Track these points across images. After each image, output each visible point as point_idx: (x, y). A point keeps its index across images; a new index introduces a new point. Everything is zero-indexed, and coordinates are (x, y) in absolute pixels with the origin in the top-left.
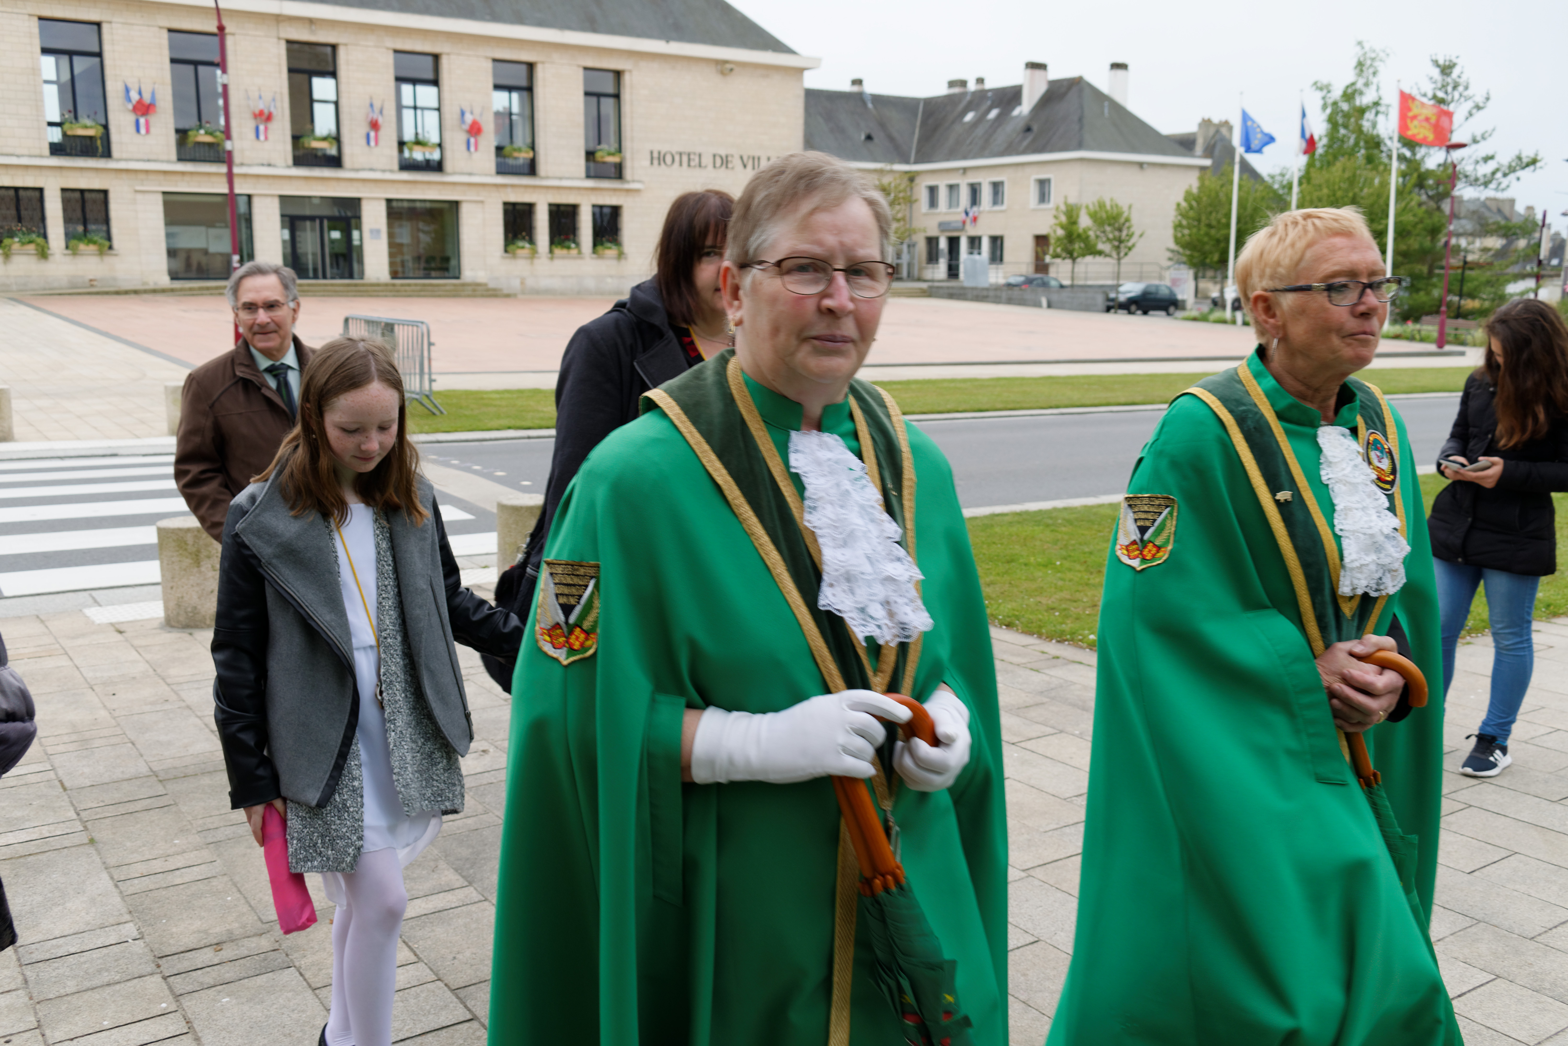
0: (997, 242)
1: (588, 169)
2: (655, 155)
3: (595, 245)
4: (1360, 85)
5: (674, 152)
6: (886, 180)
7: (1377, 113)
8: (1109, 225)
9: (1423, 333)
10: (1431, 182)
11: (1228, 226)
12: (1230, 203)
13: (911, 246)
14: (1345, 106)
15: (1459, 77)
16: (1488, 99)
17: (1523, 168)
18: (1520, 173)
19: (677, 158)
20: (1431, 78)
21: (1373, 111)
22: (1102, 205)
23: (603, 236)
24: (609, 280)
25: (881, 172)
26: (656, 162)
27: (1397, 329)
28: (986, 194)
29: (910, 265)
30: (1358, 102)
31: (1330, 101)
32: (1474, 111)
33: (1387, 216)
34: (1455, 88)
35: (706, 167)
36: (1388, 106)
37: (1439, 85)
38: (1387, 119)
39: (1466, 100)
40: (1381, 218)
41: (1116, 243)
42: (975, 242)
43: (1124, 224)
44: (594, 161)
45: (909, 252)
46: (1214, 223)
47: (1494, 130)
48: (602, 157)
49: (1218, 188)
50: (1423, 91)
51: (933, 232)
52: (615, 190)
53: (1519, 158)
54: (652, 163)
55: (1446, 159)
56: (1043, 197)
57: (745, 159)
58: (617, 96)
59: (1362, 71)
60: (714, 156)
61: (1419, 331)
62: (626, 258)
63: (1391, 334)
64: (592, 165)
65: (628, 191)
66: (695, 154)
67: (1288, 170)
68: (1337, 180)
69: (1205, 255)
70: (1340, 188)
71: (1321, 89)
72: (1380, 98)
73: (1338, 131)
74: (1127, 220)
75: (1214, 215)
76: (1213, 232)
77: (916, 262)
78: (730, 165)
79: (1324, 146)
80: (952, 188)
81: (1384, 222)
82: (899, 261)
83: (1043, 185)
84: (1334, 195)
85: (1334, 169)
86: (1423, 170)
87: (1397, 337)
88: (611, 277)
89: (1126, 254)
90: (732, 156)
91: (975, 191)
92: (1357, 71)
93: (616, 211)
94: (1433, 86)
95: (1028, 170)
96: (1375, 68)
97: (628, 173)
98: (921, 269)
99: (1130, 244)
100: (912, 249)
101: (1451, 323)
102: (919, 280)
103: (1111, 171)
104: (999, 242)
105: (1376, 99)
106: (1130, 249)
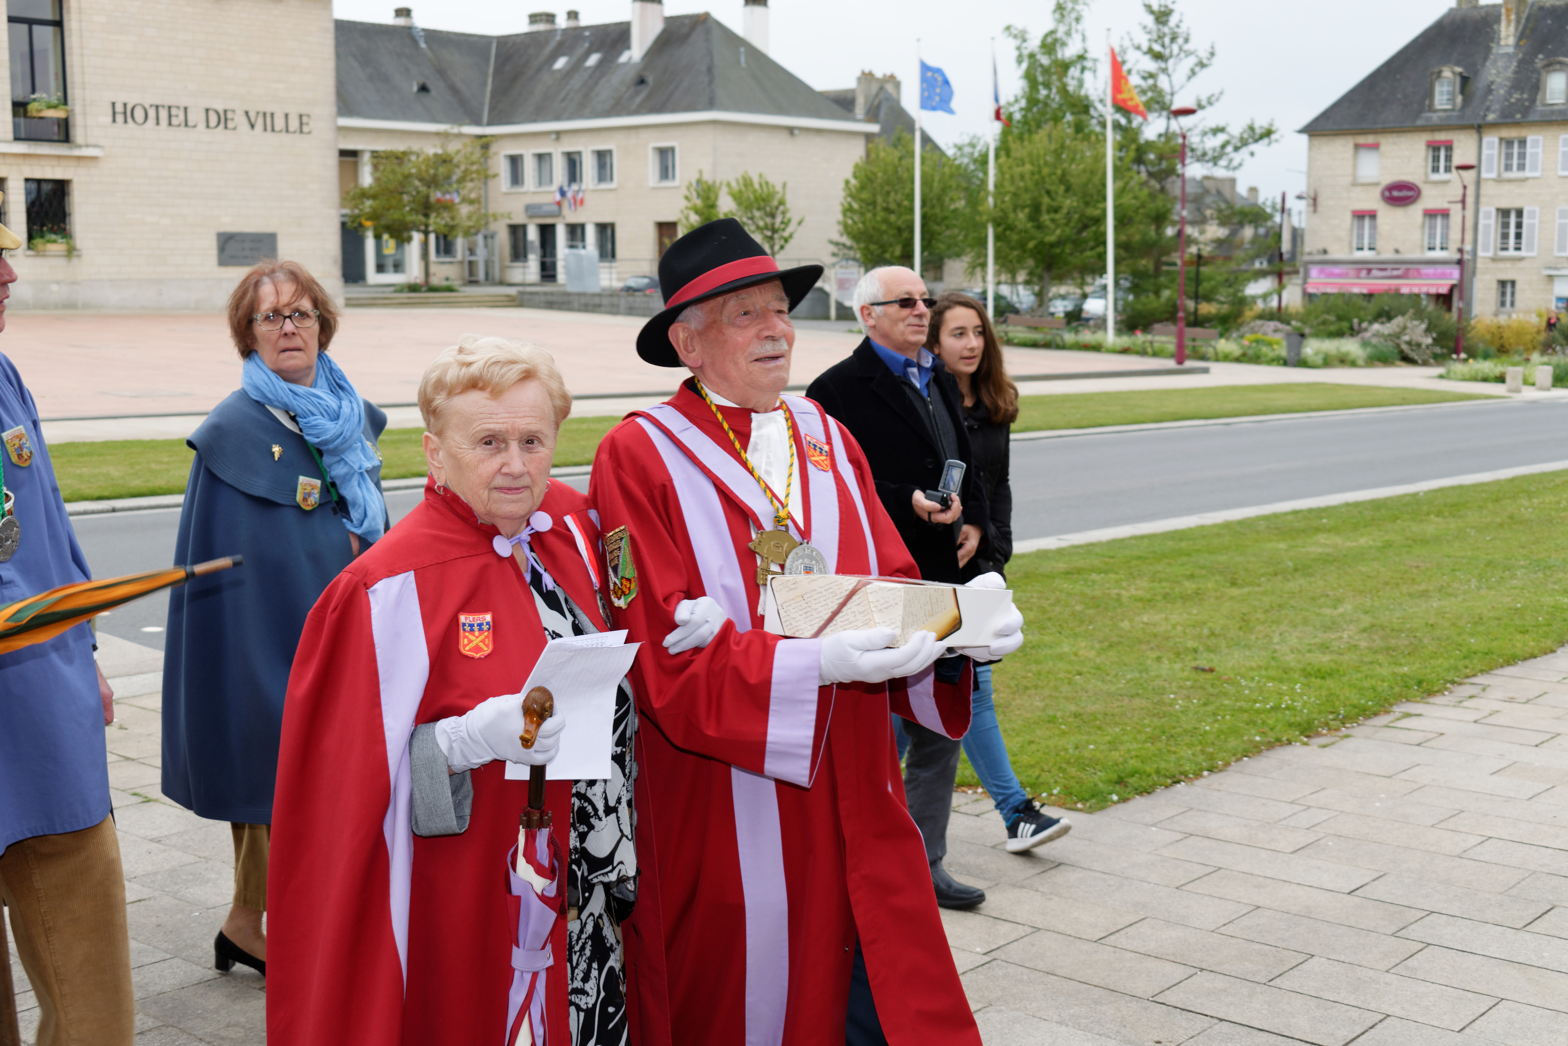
0: (606, 231)
1: (16, 127)
2: (119, 108)
3: (30, 237)
4: (1060, 34)
5: (147, 106)
6: (453, 147)
7: (1083, 69)
8: (759, 209)
9: (1156, 345)
10: (1152, 156)
11: (911, 210)
12: (912, 181)
13: (489, 237)
14: (1045, 60)
15: (1178, 26)
16: (1212, 54)
17: (1256, 141)
18: (1253, 147)
19: (152, 113)
20: (1145, 27)
21: (1079, 67)
22: (747, 182)
23: (42, 225)
24: (55, 287)
25: (446, 135)
26: (120, 118)
27: (1125, 341)
28: (589, 166)
29: (487, 263)
30: (1059, 55)
31: (1026, 52)
32: (1197, 69)
33: (1104, 198)
34: (1173, 39)
35: (195, 126)
36: (1095, 60)
37: (1155, 36)
38: (1095, 77)
39: (1186, 56)
40: (1098, 202)
41: (769, 233)
42: (576, 232)
43: (777, 208)
44: (25, 115)
45: (486, 246)
46: (893, 206)
47: (1221, 93)
48: (40, 111)
49: (896, 161)
50: (1136, 42)
51: (519, 218)
52: (59, 157)
53: (1251, 128)
54: (114, 121)
55: (1168, 128)
56: (666, 171)
57: (252, 115)
58: (58, 24)
59: (1063, 16)
60: (207, 110)
61: (1151, 343)
62: (79, 256)
63: (1118, 348)
64: (22, 120)
65: (79, 158)
66: (178, 107)
67: (979, 139)
68: (1042, 152)
69: (884, 248)
70: (1046, 163)
71: (1015, 37)
72: (1086, 51)
73: (1038, 91)
74: (782, 203)
75: (892, 194)
76: (893, 218)
77: (496, 258)
78: (230, 125)
79: (1021, 109)
80: (541, 158)
81: (1101, 205)
82: (473, 258)
83: (665, 155)
84: (1040, 172)
85: (1036, 137)
86: (1142, 141)
87: (1125, 351)
88: (58, 283)
89: (782, 247)
90: (233, 111)
91: (573, 162)
92: (1057, 16)
93: (61, 188)
94: (1148, 37)
95: (644, 135)
96: (1078, 12)
97: (78, 133)
98: (503, 268)
99: (786, 234)
100: (489, 241)
101: (1190, 332)
102: (502, 283)
103: (754, 138)
104: (609, 232)
105: (1081, 52)
106: (786, 240)
